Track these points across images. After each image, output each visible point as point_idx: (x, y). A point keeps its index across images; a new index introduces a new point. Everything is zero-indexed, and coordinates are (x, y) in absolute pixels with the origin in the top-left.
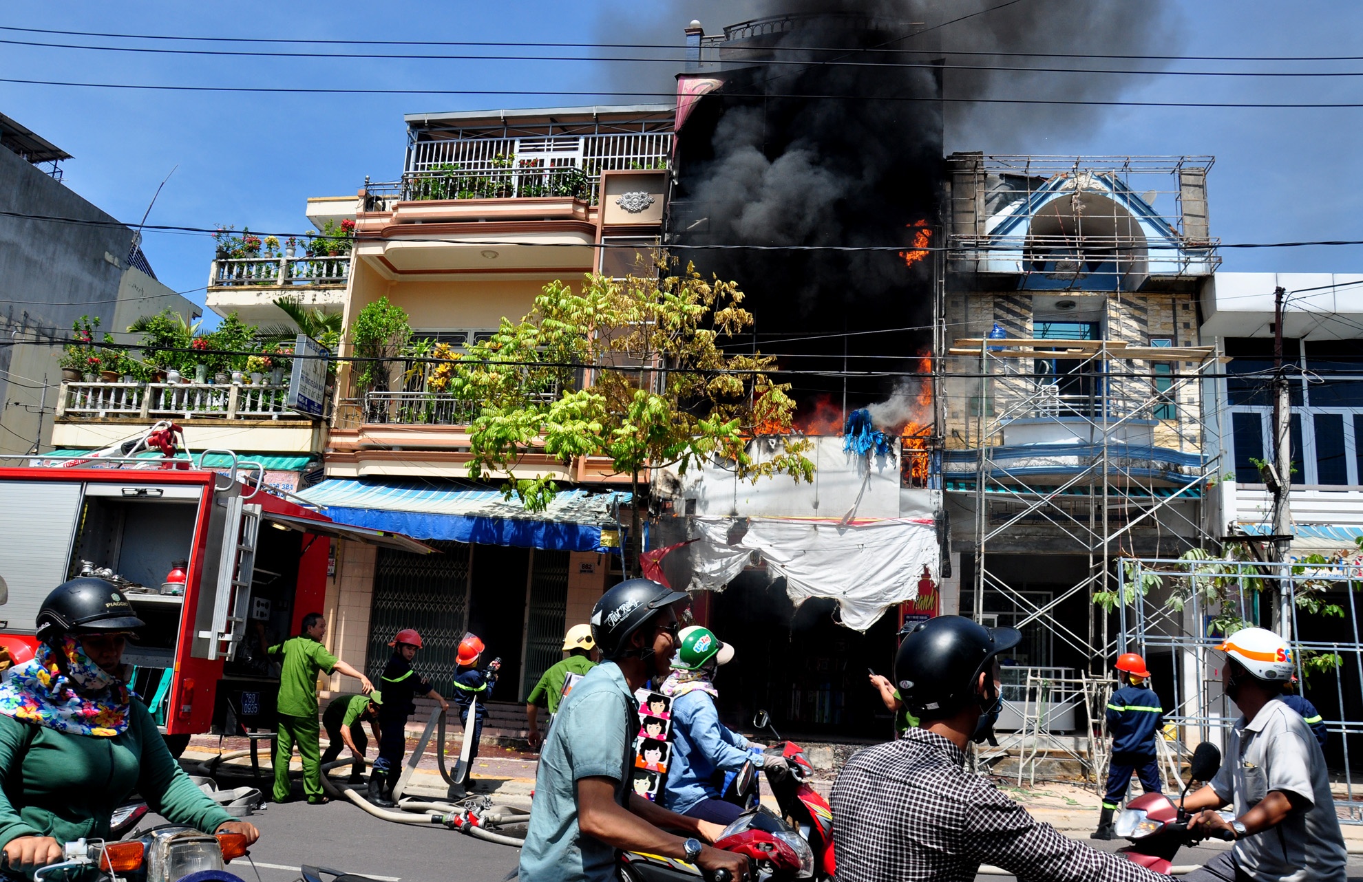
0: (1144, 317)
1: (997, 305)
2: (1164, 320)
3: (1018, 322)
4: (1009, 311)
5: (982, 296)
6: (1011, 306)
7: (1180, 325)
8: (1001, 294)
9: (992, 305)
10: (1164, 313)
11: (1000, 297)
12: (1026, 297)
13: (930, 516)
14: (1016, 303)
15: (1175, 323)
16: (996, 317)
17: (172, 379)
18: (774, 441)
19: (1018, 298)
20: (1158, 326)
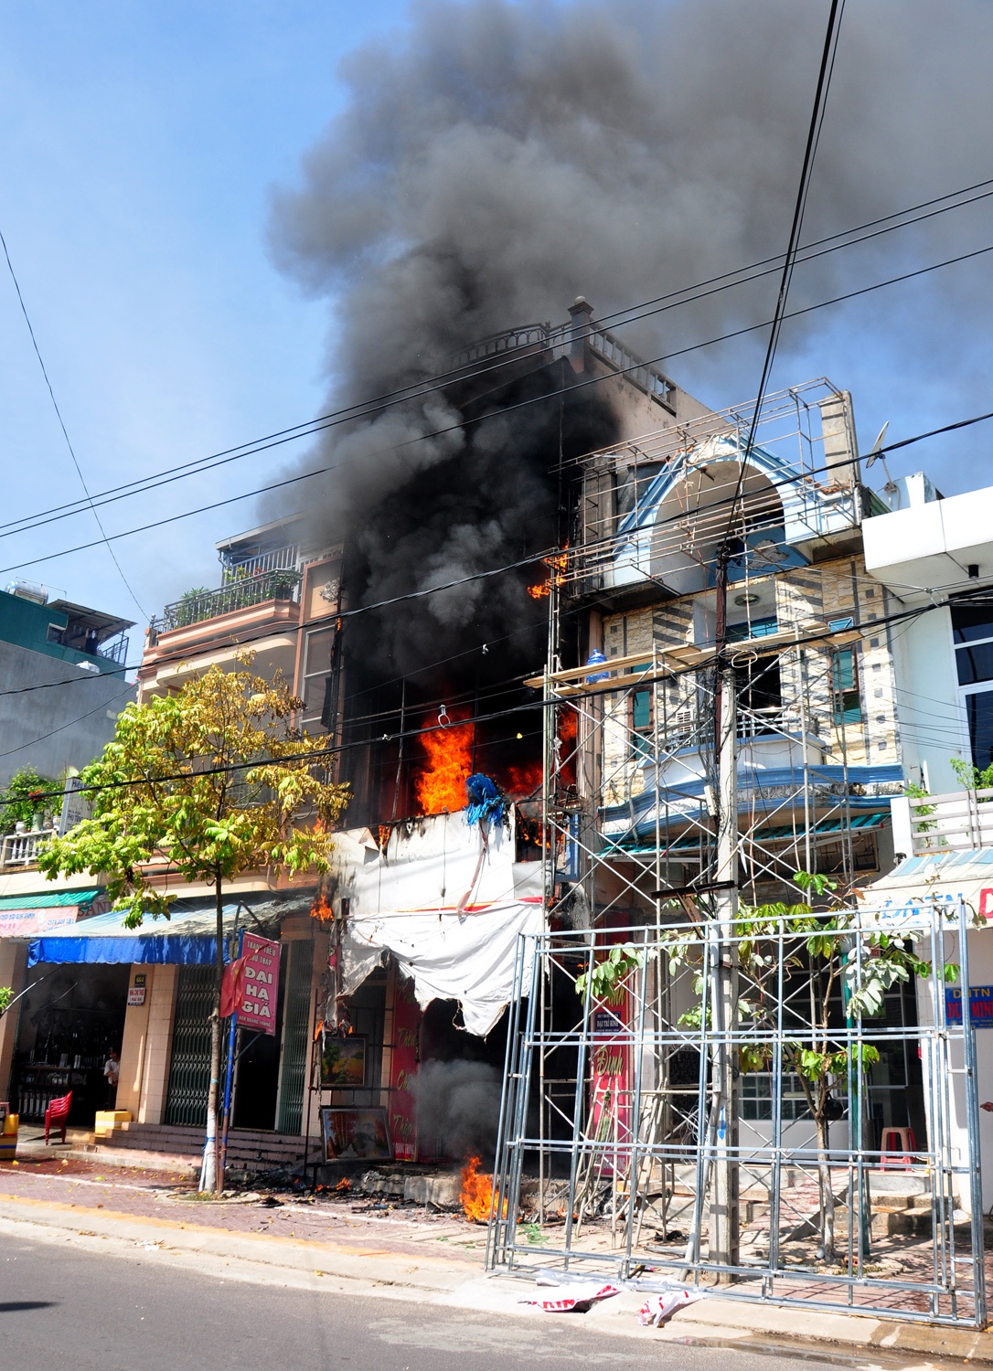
0: (818, 596)
1: (657, 621)
2: (842, 593)
3: (678, 635)
4: (669, 625)
5: (641, 613)
6: (669, 617)
7: (861, 595)
8: (660, 606)
9: (651, 622)
10: (841, 585)
11: (658, 610)
12: (686, 603)
13: (540, 893)
14: (676, 612)
15: (856, 593)
16: (656, 635)
17: (19, 830)
18: (411, 825)
19: (677, 606)
20: (835, 602)
